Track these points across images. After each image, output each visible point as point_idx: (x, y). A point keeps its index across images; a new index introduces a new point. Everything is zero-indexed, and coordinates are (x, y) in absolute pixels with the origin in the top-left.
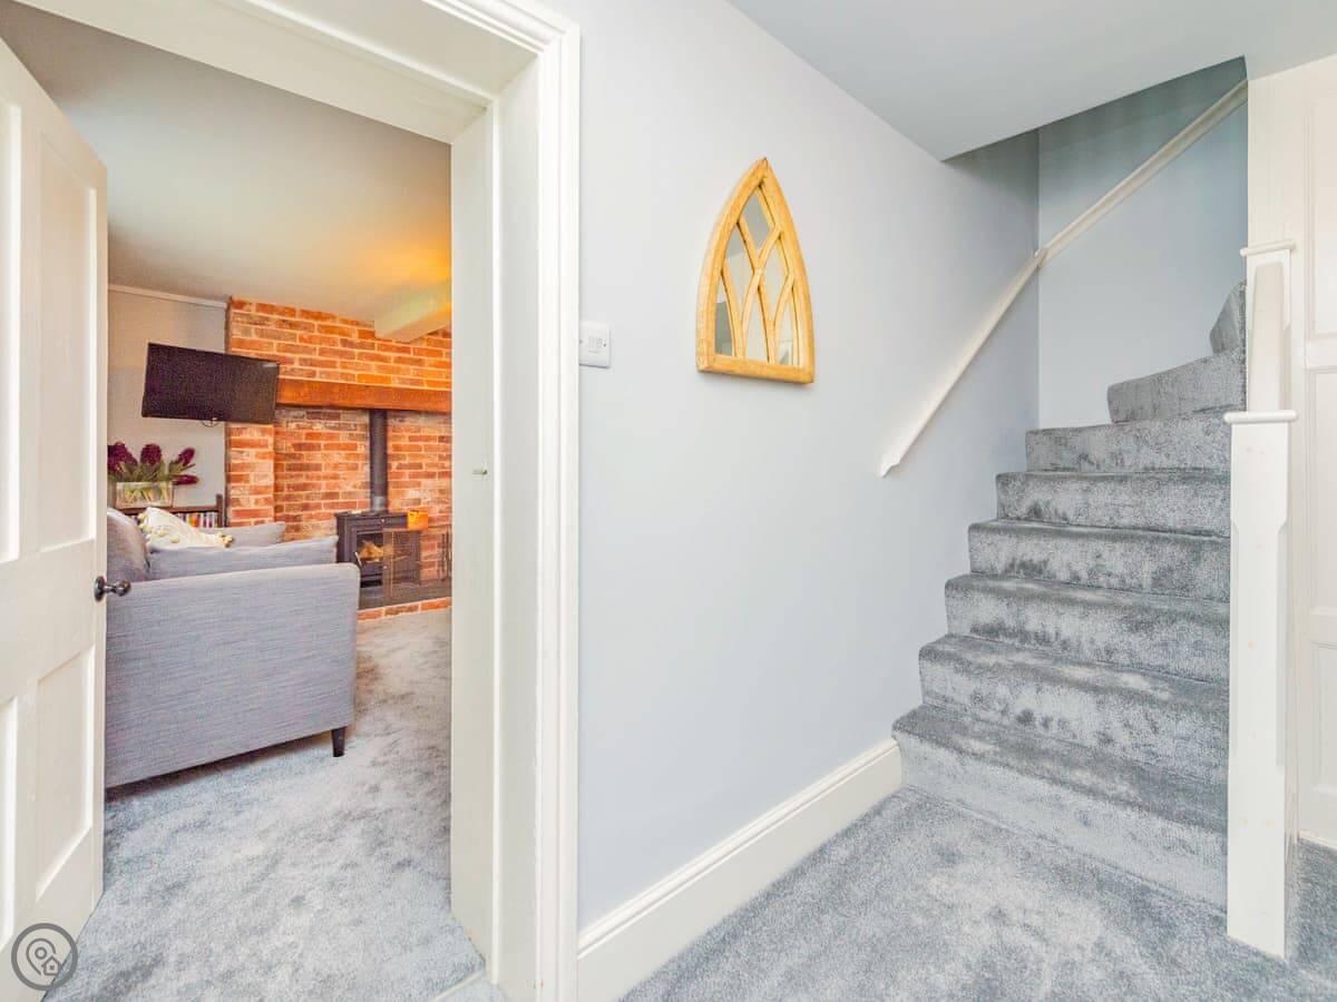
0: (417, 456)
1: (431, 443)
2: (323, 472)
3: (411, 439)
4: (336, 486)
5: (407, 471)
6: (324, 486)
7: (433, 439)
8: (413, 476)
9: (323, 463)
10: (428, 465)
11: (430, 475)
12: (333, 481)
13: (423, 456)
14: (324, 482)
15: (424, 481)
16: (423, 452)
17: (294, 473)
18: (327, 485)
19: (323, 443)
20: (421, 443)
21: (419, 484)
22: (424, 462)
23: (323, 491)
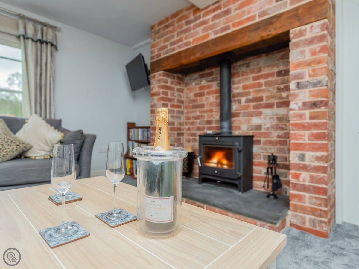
0: (259, 91)
1: (270, 79)
2: (206, 108)
3: (255, 78)
4: (212, 116)
5: (252, 104)
6: (206, 117)
7: (272, 75)
8: (256, 107)
9: (206, 103)
10: (268, 98)
11: (269, 106)
12: (210, 114)
13: (264, 91)
14: (206, 115)
15: (265, 111)
16: (264, 88)
17: (194, 110)
18: (208, 116)
19: (206, 91)
20: (262, 81)
21: (260, 114)
22: (264, 95)
23: (206, 119)
